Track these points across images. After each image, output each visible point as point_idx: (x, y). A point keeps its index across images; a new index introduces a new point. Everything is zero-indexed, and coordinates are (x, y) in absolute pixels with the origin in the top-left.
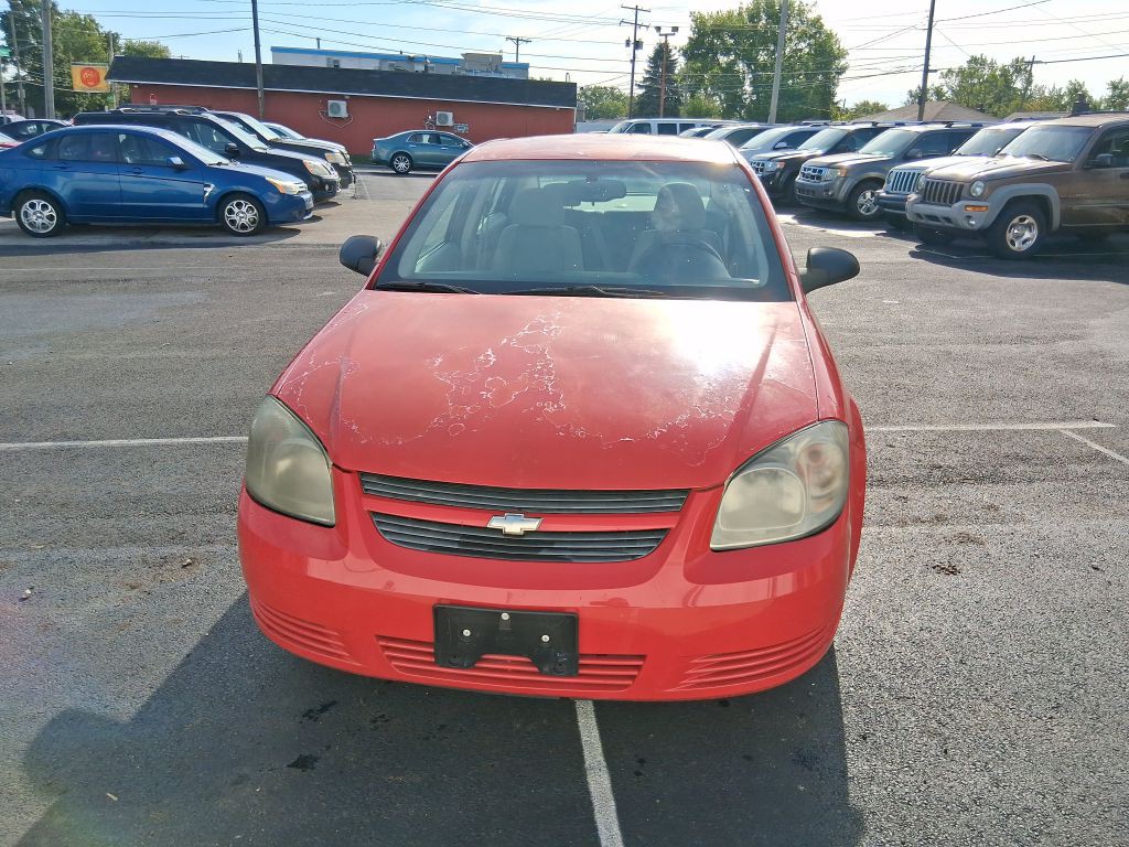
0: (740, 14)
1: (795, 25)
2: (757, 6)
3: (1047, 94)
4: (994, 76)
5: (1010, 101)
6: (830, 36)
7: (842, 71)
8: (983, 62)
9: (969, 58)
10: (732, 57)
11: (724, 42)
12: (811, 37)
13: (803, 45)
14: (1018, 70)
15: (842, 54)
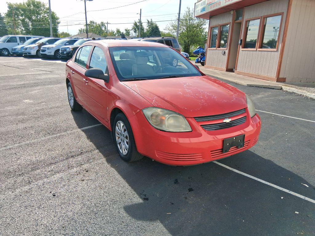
0: (24, 4)
1: (43, 9)
2: (29, 2)
3: (110, 32)
4: (97, 26)
5: (103, 33)
6: (53, 13)
7: (59, 23)
8: (94, 23)
9: (90, 21)
10: (24, 17)
11: (20, 12)
12: (48, 13)
13: (46, 15)
14: (102, 25)
15: (58, 19)
